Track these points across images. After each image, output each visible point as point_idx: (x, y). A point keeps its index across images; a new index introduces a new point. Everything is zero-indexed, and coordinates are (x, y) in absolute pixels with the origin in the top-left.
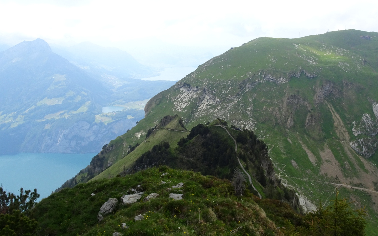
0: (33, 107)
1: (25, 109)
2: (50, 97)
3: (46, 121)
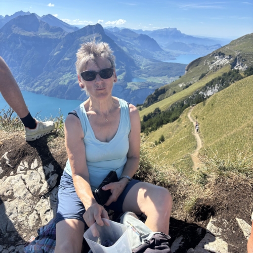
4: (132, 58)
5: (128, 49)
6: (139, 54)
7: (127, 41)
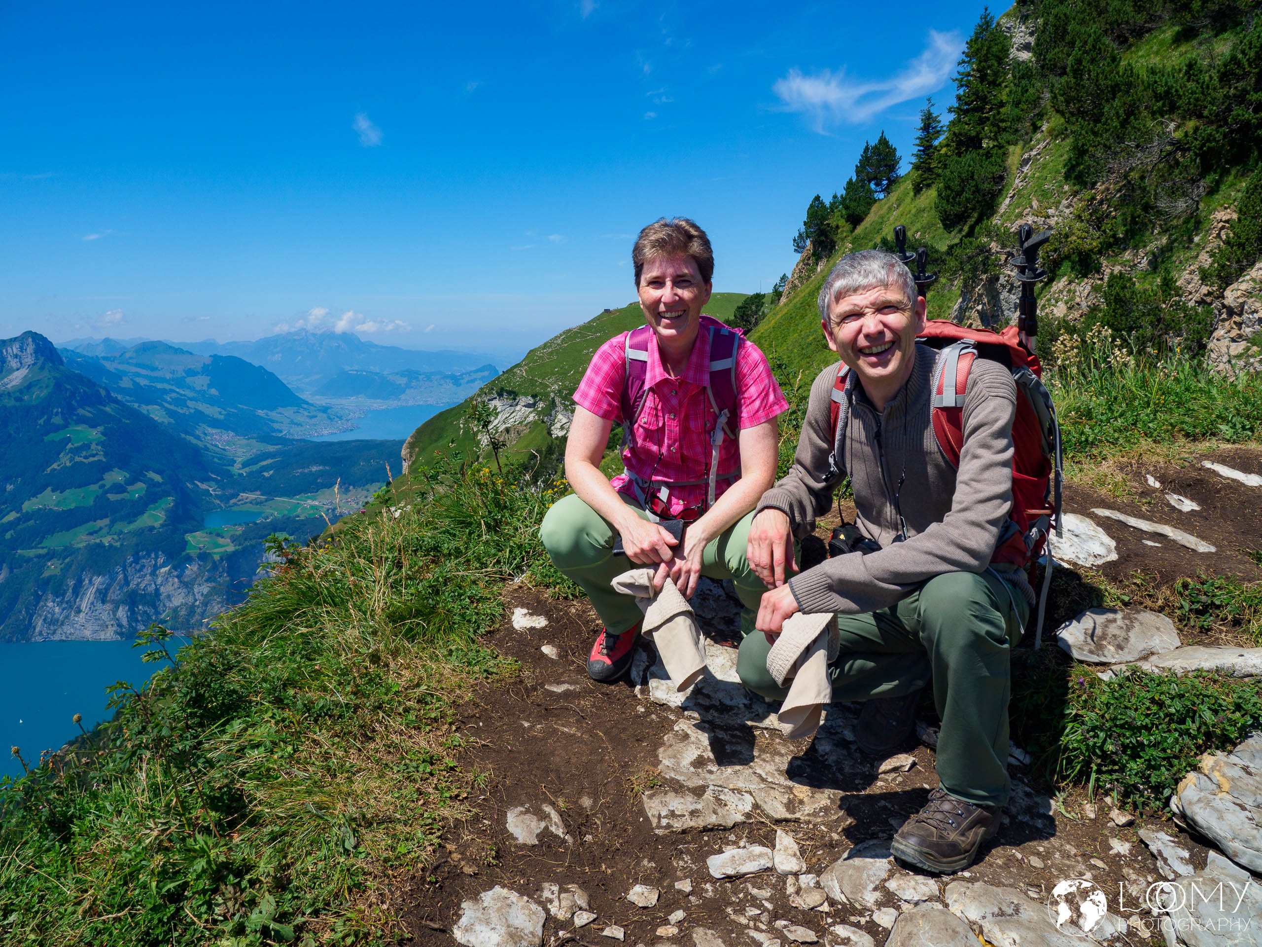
0: (12, 516)
2: (59, 487)
3: (47, 554)
4: (194, 441)
5: (171, 414)
6: (215, 423)
7: (159, 386)
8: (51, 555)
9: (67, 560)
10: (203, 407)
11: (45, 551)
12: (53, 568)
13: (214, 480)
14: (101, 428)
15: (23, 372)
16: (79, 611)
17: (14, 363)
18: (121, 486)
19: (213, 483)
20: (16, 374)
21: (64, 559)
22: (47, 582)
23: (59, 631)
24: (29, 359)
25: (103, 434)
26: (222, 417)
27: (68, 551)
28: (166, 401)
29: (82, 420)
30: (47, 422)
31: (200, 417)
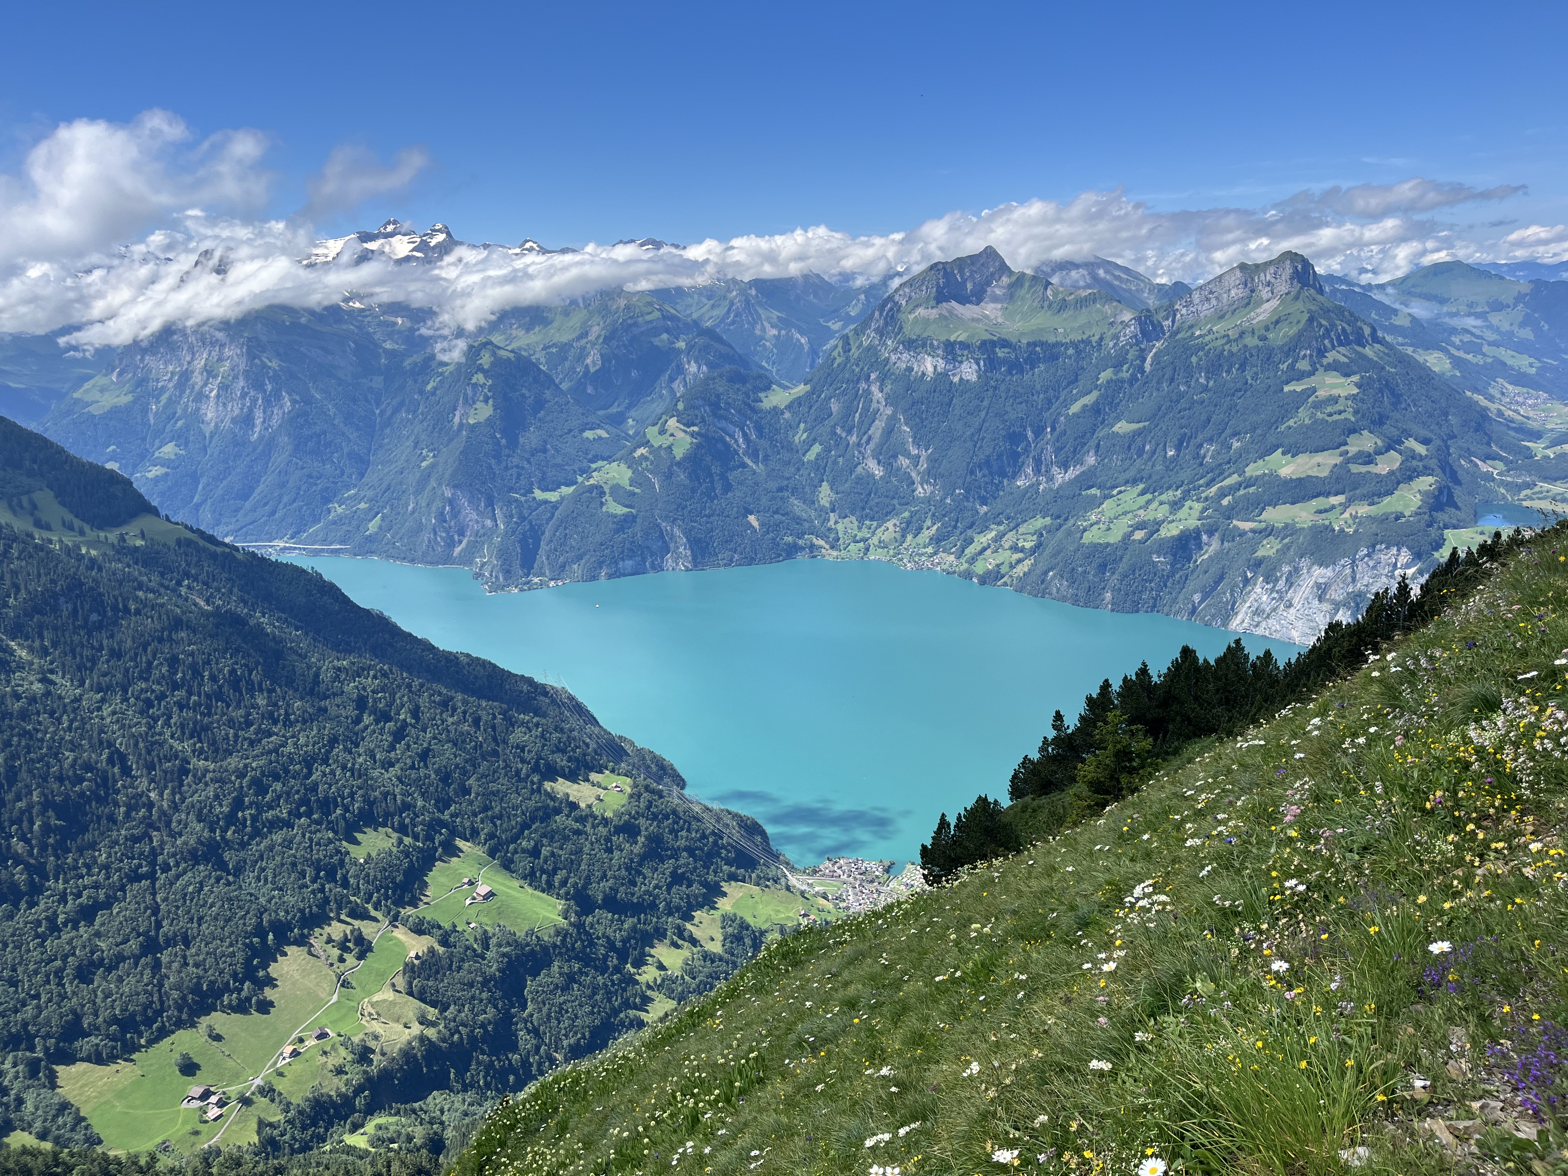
0: (1235, 479)
1: (1208, 485)
2: (1293, 451)
3: (1265, 529)
8: (1269, 531)
9: (1286, 541)
10: (1506, 355)
11: (1263, 525)
12: (1268, 549)
13: (1501, 458)
14: (1355, 378)
15: (1275, 303)
16: (1290, 606)
17: (1265, 293)
18: (1369, 455)
19: (1500, 465)
20: (1266, 306)
21: (1283, 539)
22: (1259, 563)
23: (1264, 624)
24: (1282, 287)
25: (1358, 385)
26: (1533, 371)
27: (1289, 530)
28: (1453, 345)
29: (1334, 367)
30: (1292, 367)
31: (1500, 368)
